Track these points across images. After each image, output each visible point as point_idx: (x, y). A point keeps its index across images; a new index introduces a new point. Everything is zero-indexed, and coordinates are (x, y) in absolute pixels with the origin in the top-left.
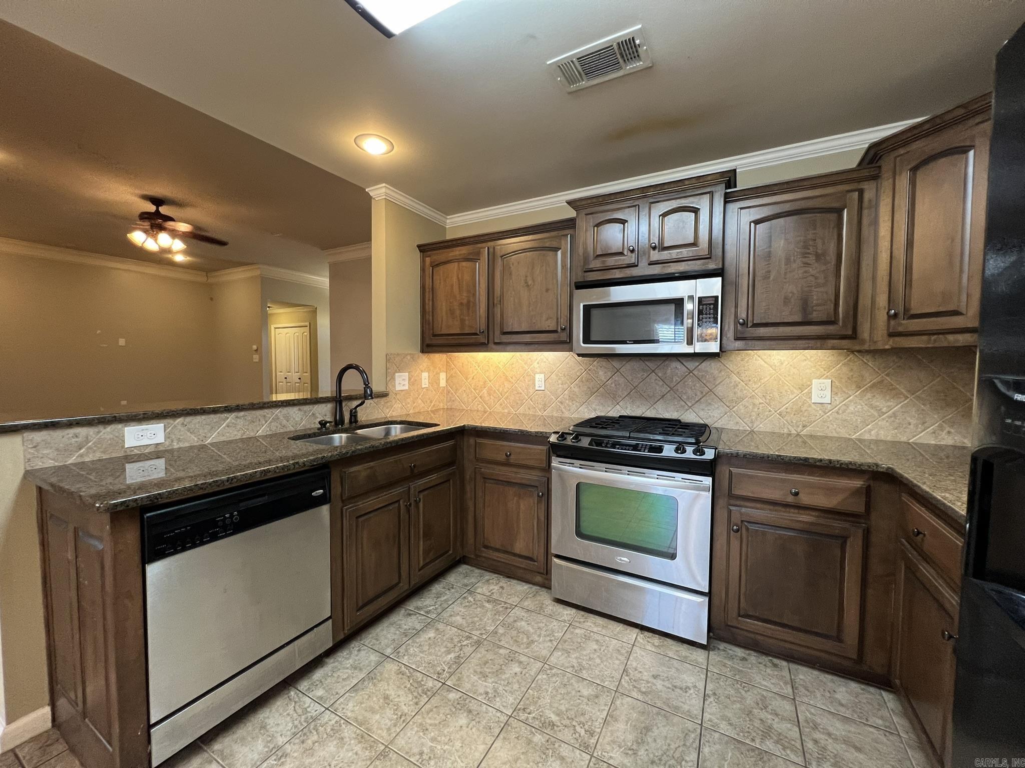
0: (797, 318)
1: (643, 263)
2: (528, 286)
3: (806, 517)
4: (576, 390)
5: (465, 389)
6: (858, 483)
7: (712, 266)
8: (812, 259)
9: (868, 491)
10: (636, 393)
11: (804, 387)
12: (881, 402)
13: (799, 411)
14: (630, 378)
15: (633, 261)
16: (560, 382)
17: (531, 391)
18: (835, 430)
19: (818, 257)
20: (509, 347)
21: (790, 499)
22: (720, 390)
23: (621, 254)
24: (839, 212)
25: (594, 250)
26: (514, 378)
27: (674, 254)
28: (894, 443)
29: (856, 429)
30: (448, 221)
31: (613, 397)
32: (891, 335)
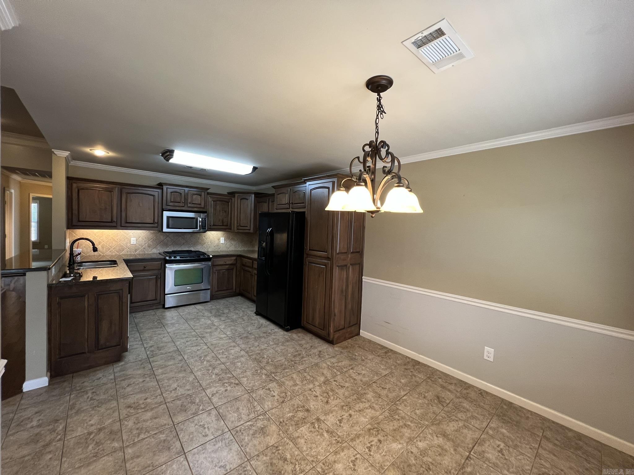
0: (221, 224)
1: (186, 206)
2: (140, 206)
3: (227, 267)
4: (151, 243)
5: (85, 246)
6: (235, 258)
7: (204, 210)
8: (224, 212)
9: (236, 259)
10: (175, 243)
11: (219, 239)
12: (232, 242)
13: (218, 246)
14: (172, 238)
15: (183, 205)
16: (143, 241)
17: (129, 245)
18: (225, 249)
19: (225, 212)
20: (129, 228)
21: (225, 263)
22: (200, 241)
23: (180, 203)
24: (228, 202)
25: (171, 199)
26: (119, 240)
27: (195, 206)
28: (235, 251)
29: (228, 249)
30: (72, 162)
31: (166, 245)
32: (238, 229)
